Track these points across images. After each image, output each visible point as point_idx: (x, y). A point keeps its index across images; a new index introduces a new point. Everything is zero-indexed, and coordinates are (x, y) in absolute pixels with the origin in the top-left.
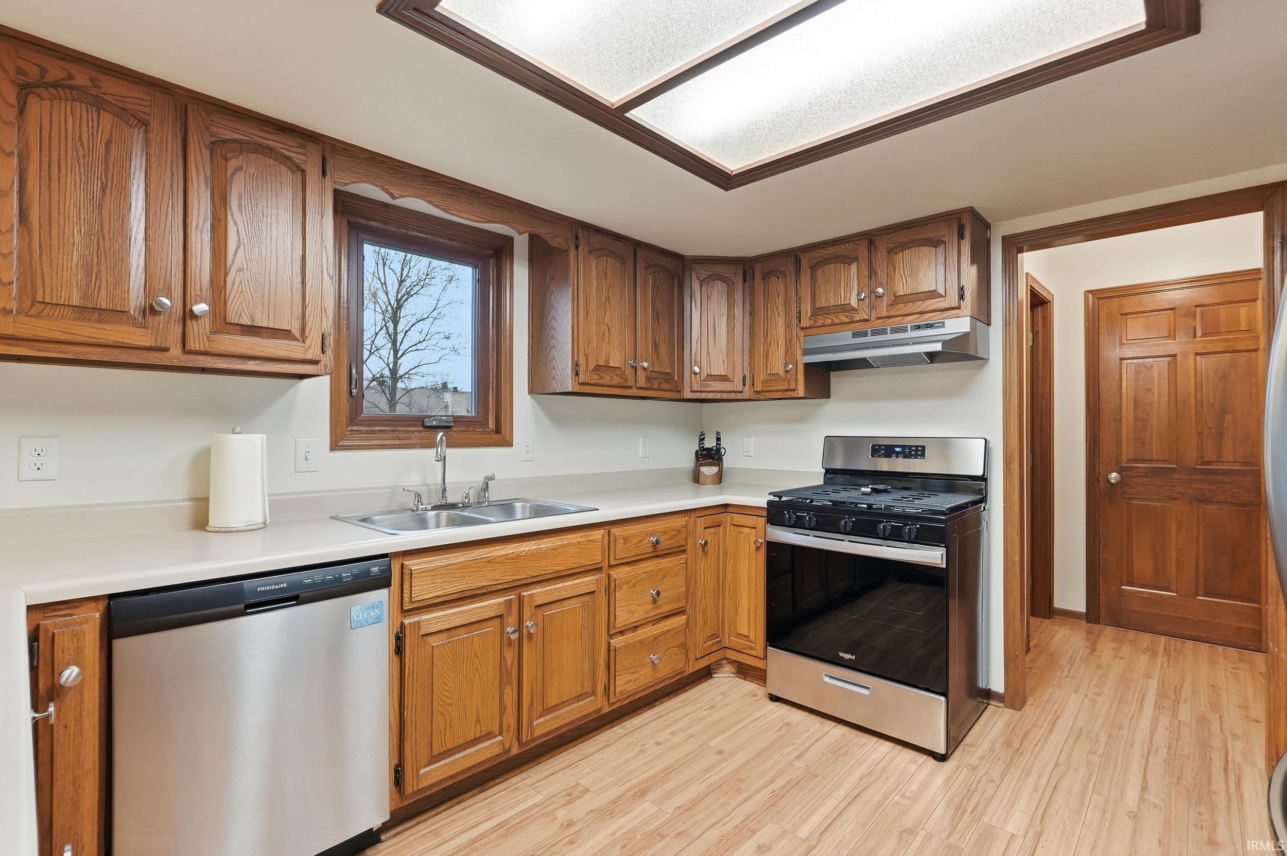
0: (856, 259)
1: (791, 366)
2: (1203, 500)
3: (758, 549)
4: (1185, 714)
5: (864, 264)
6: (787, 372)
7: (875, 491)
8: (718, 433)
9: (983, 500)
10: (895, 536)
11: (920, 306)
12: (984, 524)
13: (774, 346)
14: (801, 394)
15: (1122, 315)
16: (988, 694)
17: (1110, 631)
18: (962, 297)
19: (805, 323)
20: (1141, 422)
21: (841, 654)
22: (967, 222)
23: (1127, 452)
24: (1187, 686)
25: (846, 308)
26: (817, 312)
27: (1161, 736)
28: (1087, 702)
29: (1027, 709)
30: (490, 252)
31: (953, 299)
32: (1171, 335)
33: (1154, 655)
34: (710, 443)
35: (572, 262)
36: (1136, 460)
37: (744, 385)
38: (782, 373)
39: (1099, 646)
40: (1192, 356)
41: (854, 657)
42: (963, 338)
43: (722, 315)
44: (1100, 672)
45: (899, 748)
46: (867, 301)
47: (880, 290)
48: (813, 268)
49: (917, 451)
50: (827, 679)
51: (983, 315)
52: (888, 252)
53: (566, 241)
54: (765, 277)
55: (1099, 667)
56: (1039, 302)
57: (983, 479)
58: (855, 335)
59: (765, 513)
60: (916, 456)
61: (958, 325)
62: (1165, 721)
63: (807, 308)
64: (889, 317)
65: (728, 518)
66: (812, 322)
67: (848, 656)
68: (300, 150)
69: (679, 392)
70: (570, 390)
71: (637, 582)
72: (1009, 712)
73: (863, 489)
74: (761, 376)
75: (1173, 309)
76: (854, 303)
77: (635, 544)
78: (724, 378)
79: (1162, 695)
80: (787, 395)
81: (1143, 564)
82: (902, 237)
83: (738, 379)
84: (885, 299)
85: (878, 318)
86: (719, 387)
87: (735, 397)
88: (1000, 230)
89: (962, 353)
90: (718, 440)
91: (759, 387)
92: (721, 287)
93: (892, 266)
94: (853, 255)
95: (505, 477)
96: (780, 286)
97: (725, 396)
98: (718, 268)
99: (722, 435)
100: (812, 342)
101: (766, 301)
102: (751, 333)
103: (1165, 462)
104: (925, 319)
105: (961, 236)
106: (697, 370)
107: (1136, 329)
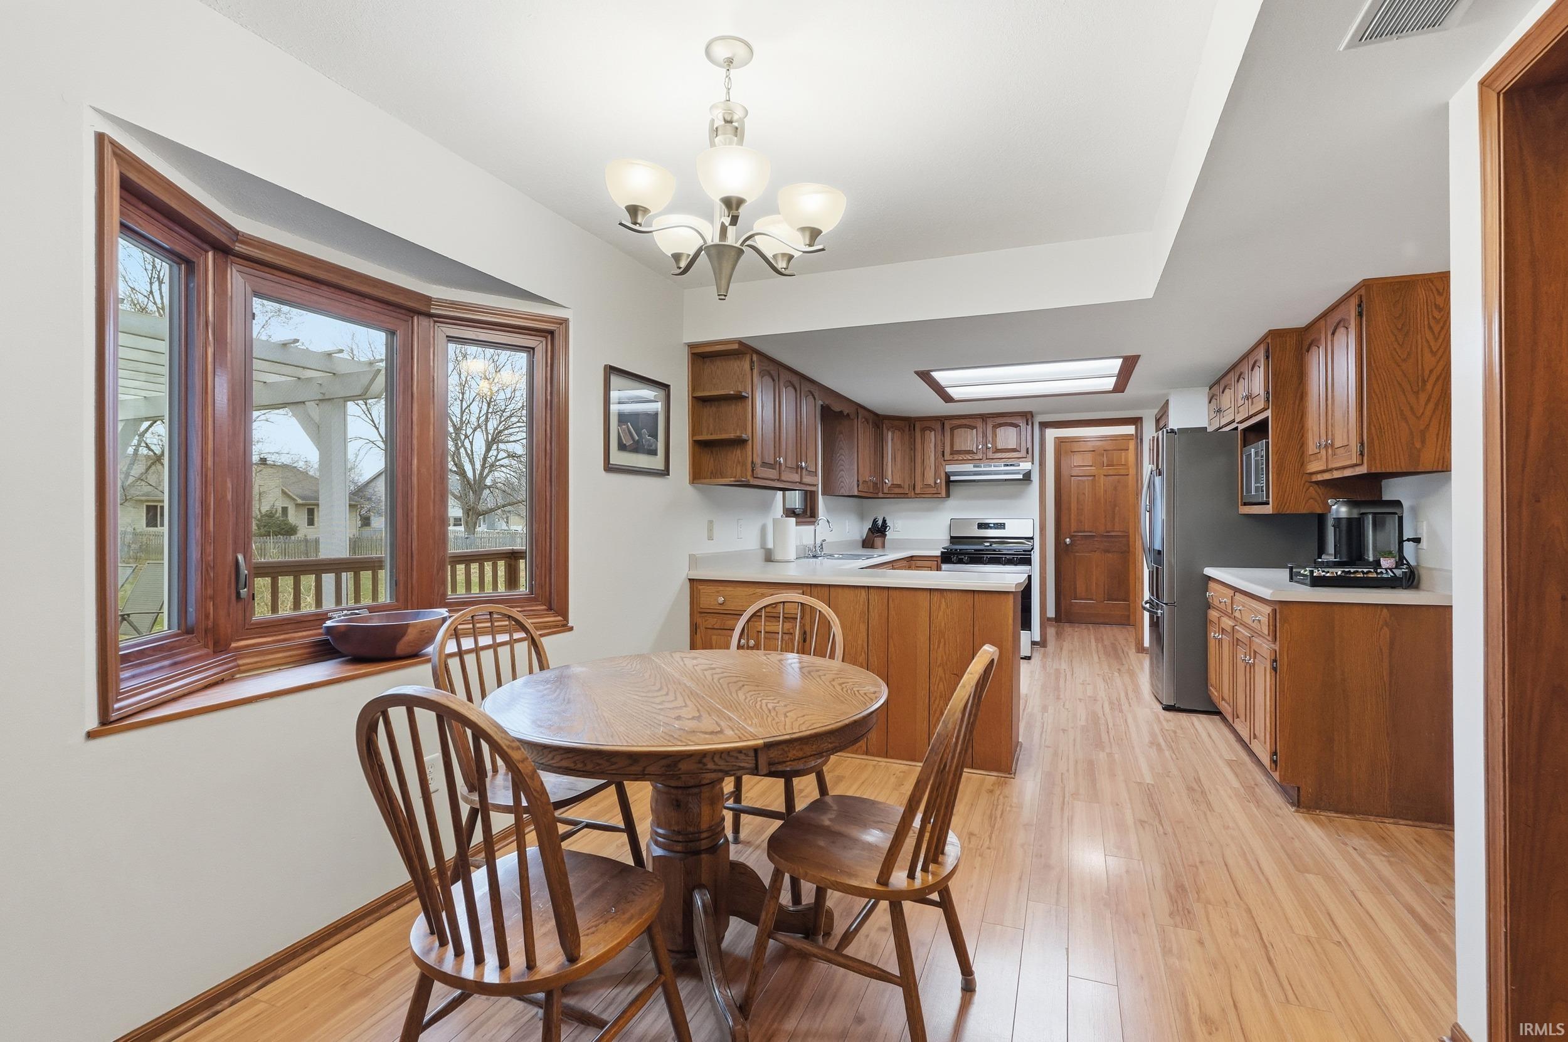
0: (975, 428)
1: (938, 481)
2: (1107, 551)
4: (1106, 642)
5: (980, 430)
6: (935, 483)
8: (884, 518)
9: (1033, 549)
10: (1009, 562)
11: (1009, 455)
13: (927, 469)
14: (942, 496)
15: (1072, 453)
18: (1027, 453)
19: (947, 458)
20: (1079, 511)
22: (1025, 416)
23: (1073, 528)
25: (971, 452)
26: (953, 453)
29: (1048, 648)
31: (1023, 453)
32: (1093, 465)
34: (879, 524)
35: (856, 426)
36: (1078, 532)
37: (910, 490)
38: (933, 485)
40: (1102, 476)
42: (1029, 472)
43: (898, 450)
44: (1070, 636)
46: (981, 449)
47: (990, 445)
48: (952, 429)
49: (1000, 526)
51: (1033, 461)
52: (993, 426)
53: (855, 414)
54: (923, 430)
57: (1032, 538)
58: (975, 466)
60: (1001, 528)
61: (1026, 466)
63: (948, 450)
64: (993, 459)
65: (913, 563)
66: (950, 458)
69: (878, 494)
70: (855, 494)
72: (1042, 649)
74: (919, 486)
76: (974, 450)
78: (899, 486)
79: (1096, 640)
80: (935, 496)
81: (1081, 587)
82: (1000, 420)
83: (906, 486)
84: (991, 450)
85: (987, 459)
86: (897, 490)
87: (904, 496)
88: (1038, 419)
89: (1027, 477)
90: (884, 521)
91: (918, 490)
92: (898, 433)
93: (995, 435)
94: (974, 424)
95: (827, 541)
96: (931, 436)
97: (899, 496)
98: (896, 423)
99: (887, 518)
100: (950, 468)
101: (923, 443)
102: (913, 460)
103: (1090, 532)
104: (1009, 462)
105: (1027, 424)
106: (887, 481)
107: (1077, 460)
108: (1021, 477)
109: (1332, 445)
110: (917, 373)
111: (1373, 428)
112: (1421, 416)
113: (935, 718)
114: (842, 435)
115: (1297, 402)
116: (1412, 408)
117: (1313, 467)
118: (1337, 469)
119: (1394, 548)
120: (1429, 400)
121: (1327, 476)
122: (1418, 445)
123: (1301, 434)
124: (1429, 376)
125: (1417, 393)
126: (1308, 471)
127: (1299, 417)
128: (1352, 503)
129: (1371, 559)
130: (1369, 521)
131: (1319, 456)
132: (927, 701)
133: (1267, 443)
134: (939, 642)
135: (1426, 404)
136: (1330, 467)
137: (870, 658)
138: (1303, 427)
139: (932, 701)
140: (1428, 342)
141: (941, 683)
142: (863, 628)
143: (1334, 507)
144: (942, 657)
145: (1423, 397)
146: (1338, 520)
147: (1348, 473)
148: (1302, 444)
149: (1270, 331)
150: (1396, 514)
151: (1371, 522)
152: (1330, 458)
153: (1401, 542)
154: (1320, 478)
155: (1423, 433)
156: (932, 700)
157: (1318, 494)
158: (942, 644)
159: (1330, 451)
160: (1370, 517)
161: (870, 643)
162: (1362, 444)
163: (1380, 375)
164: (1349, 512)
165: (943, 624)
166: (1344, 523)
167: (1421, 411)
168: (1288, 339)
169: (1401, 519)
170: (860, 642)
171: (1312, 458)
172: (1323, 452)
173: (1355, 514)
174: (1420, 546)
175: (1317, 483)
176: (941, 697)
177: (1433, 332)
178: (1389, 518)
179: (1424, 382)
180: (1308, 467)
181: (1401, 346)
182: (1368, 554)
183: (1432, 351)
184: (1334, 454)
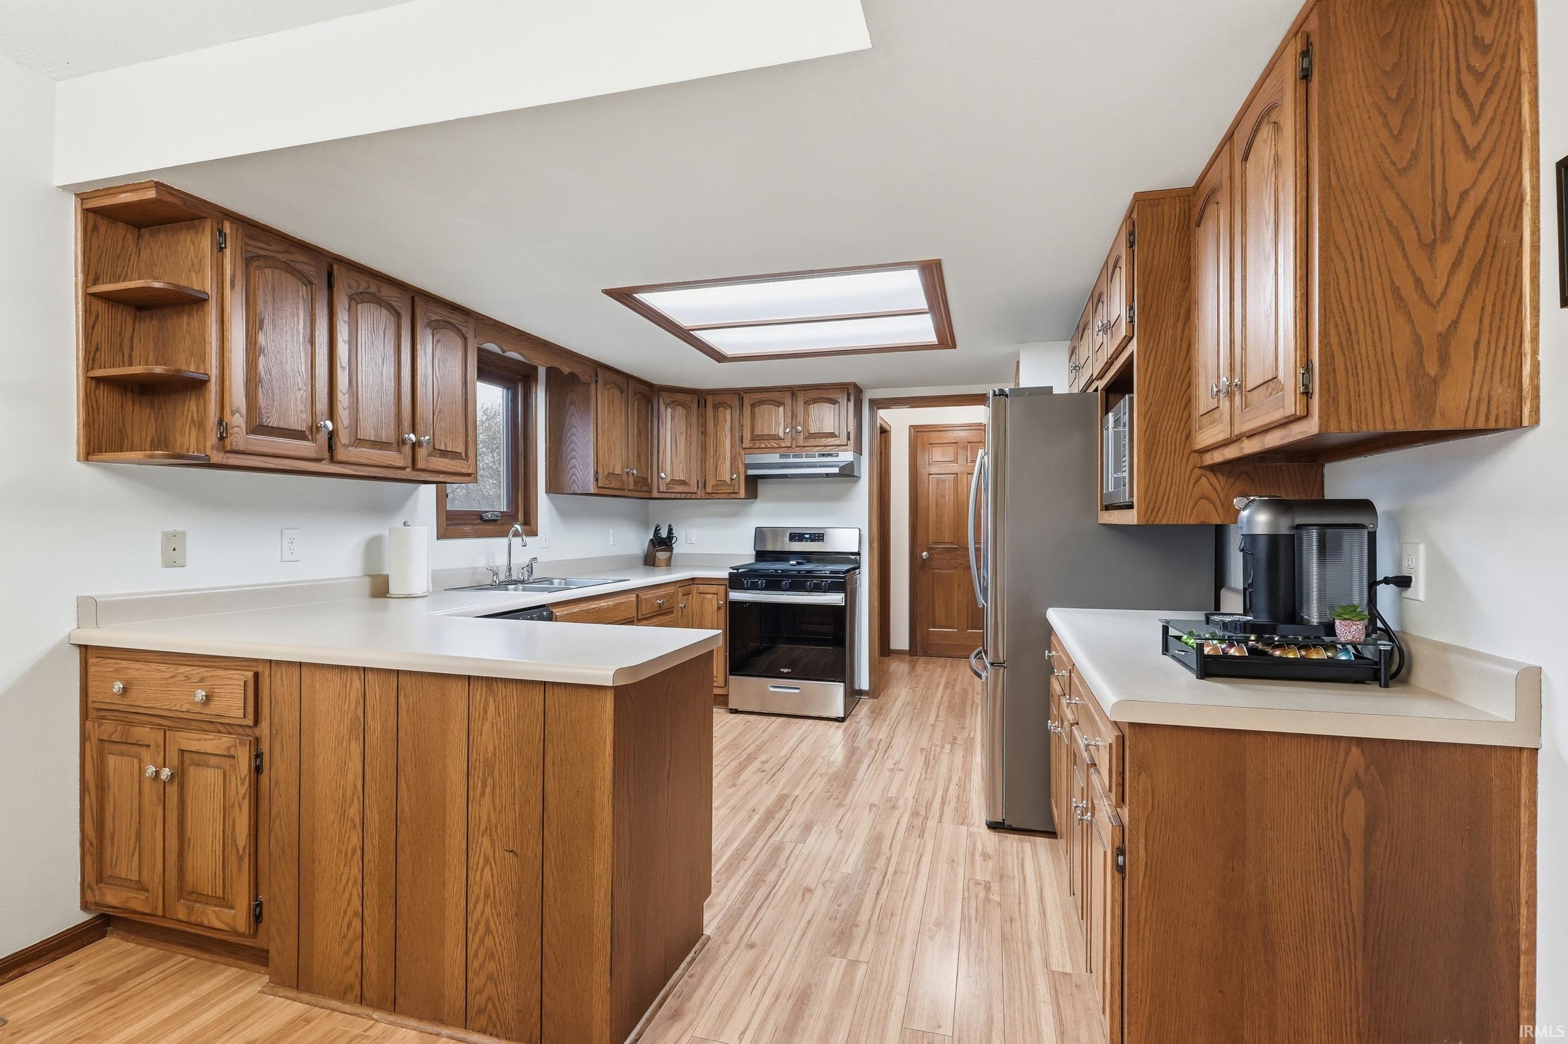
0: (783, 404)
1: (735, 476)
3: (719, 608)
5: (789, 408)
6: (732, 479)
7: (798, 563)
8: (670, 526)
9: (858, 568)
10: (817, 589)
11: (824, 441)
12: (858, 583)
13: (721, 460)
14: (743, 496)
15: (930, 444)
16: (861, 693)
17: (922, 659)
18: (849, 439)
19: (746, 444)
20: (939, 518)
21: (782, 670)
22: (851, 390)
23: (932, 538)
24: (960, 678)
25: (776, 438)
26: (754, 438)
27: (946, 698)
28: (911, 691)
29: (880, 698)
30: (520, 377)
31: (843, 439)
32: (955, 461)
33: (945, 667)
34: (664, 534)
35: (593, 393)
36: (937, 543)
37: (698, 488)
38: (728, 481)
39: (917, 667)
40: (965, 475)
41: (790, 670)
42: (851, 465)
43: (682, 433)
44: (917, 678)
45: (817, 721)
46: (790, 433)
47: (799, 428)
48: (753, 406)
49: (819, 537)
50: (771, 689)
51: (858, 450)
52: (805, 403)
53: (591, 376)
54: (716, 407)
55: (917, 676)
56: (884, 432)
57: (858, 554)
58: (782, 456)
59: (727, 583)
60: (819, 541)
61: (846, 456)
62: (948, 692)
63: (747, 435)
64: (805, 447)
65: (694, 588)
66: (751, 445)
67: (785, 671)
68: (465, 324)
69: (651, 492)
70: (592, 492)
72: (871, 701)
73: (791, 562)
74: (711, 482)
75: (956, 443)
76: (781, 434)
77: (651, 605)
78: (683, 483)
79: (947, 683)
80: (732, 495)
81: (940, 614)
82: (814, 394)
83: (694, 483)
84: (802, 434)
85: (797, 447)
86: (679, 489)
87: (689, 496)
88: (868, 395)
89: (848, 473)
90: (670, 530)
91: (709, 490)
92: (680, 411)
93: (807, 413)
94: (781, 400)
95: (539, 560)
96: (727, 415)
97: (683, 496)
98: (679, 397)
99: (674, 527)
100: (751, 459)
101: (716, 425)
102: (704, 448)
103: (951, 543)
104: (827, 450)
105: (849, 400)
106: (663, 475)
107: (937, 454)
108: (836, 470)
109: (1240, 387)
110: (610, 293)
111: (1333, 331)
112: (1439, 301)
113: (477, 940)
114: (573, 406)
115: (1180, 325)
116: (1418, 283)
117: (1207, 436)
118: (1251, 435)
119: (1359, 597)
120: (1456, 263)
121: (1231, 453)
122: (1432, 369)
123: (1186, 382)
124: (1459, 208)
125: (1430, 248)
126: (1198, 447)
127: (1184, 350)
128: (1280, 506)
129: (1315, 620)
130: (1313, 537)
131: (1216, 414)
132: (463, 903)
133: (1131, 400)
134: (484, 786)
135: (1451, 274)
136: (1237, 432)
137: (367, 812)
138: (1190, 368)
139: (471, 906)
140: (1458, 127)
141: (487, 870)
142: (355, 748)
143: (1245, 514)
144: (489, 816)
145: (1446, 254)
146: (1251, 539)
147: (1274, 440)
148: (1188, 401)
149: (1136, 194)
150: (1362, 526)
151: (1315, 543)
152: (1237, 412)
153: (1373, 584)
154: (1218, 457)
155: (1445, 339)
156: (472, 900)
157: (1215, 489)
158: (488, 790)
159: (1237, 399)
160: (1314, 534)
161: (367, 777)
162: (1308, 368)
163: (1349, 207)
164: (1273, 523)
165: (491, 747)
166: (1262, 547)
167: (1440, 289)
168: (1166, 208)
169: (1372, 537)
170: (350, 778)
171: (1205, 419)
172: (1225, 405)
173: (1284, 527)
174: (1409, 593)
175: (1214, 468)
176: (487, 896)
177: (1469, 105)
178: (1348, 536)
179: (1448, 221)
180: (1198, 439)
181: (1397, 138)
182: (1309, 609)
183: (1466, 147)
184: (1246, 405)
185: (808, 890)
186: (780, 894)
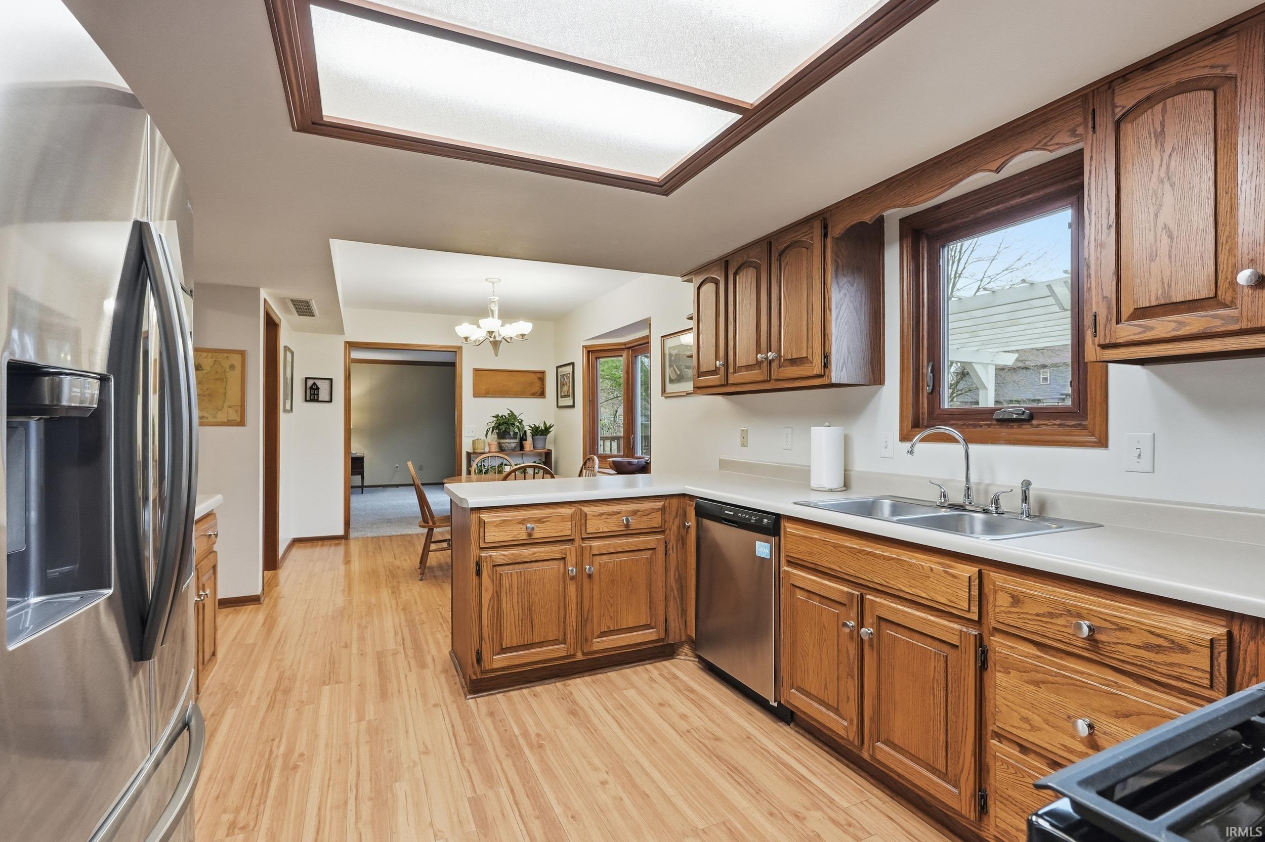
71: (1044, 682)
77: (1038, 615)
185: (426, 752)
186: (446, 740)
